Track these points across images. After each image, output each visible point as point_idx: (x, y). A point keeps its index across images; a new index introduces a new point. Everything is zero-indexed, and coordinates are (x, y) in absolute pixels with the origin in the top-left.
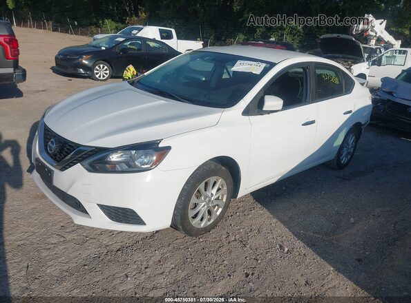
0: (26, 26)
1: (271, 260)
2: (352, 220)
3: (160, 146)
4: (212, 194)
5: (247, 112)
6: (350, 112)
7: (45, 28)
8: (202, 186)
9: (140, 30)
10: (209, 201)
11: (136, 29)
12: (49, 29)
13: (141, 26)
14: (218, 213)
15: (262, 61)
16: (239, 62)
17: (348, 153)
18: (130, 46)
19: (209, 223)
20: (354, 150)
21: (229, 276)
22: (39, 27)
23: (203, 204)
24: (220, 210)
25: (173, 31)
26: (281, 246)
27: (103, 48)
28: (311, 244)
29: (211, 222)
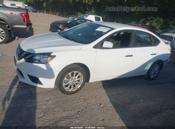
0: (49, 14)
1: (93, 108)
2: (142, 101)
3: (51, 55)
4: (75, 79)
5: (95, 47)
6: (155, 54)
7: (55, 15)
8: (70, 74)
9: (87, 16)
10: (74, 81)
11: (85, 16)
12: (57, 15)
13: (88, 15)
14: (79, 87)
15: (109, 27)
16: (100, 27)
17: (155, 74)
18: (80, 22)
19: (73, 90)
20: (158, 73)
21: (71, 110)
22: (53, 14)
23: (71, 81)
24: (80, 86)
25: (101, 18)
26: (100, 104)
27: (68, 22)
28: (116, 106)
29: (75, 90)
